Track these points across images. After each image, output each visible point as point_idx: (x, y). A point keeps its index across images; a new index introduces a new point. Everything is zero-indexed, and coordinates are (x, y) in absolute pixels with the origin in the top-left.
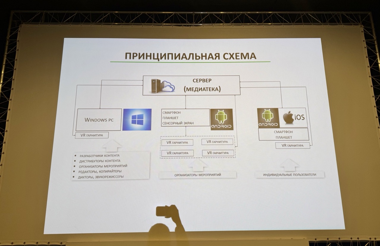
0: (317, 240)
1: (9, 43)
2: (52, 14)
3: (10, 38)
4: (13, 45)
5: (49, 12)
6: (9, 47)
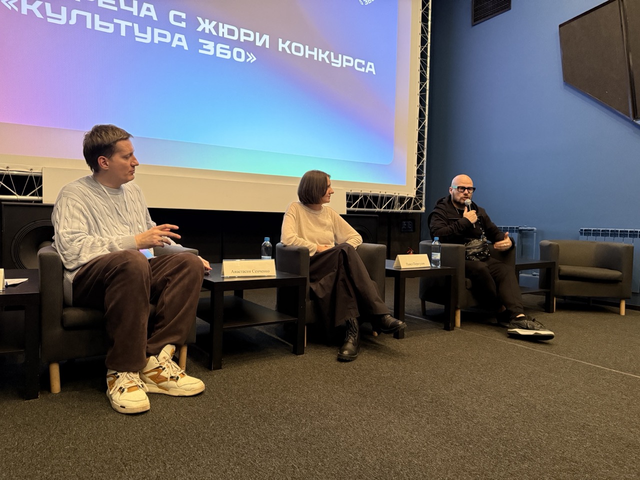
0: (352, 192)
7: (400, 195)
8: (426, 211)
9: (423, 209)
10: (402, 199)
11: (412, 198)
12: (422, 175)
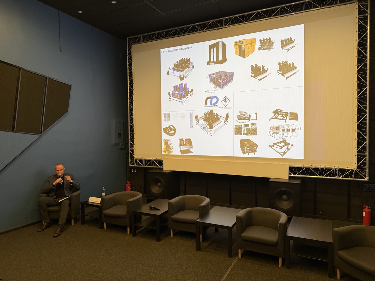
0: (295, 166)
1: (129, 57)
2: (145, 35)
3: (128, 54)
4: (130, 58)
5: (144, 35)
6: (129, 59)
7: (339, 168)
8: (369, 179)
9: (367, 179)
10: (342, 171)
11: (353, 170)
12: (365, 154)
